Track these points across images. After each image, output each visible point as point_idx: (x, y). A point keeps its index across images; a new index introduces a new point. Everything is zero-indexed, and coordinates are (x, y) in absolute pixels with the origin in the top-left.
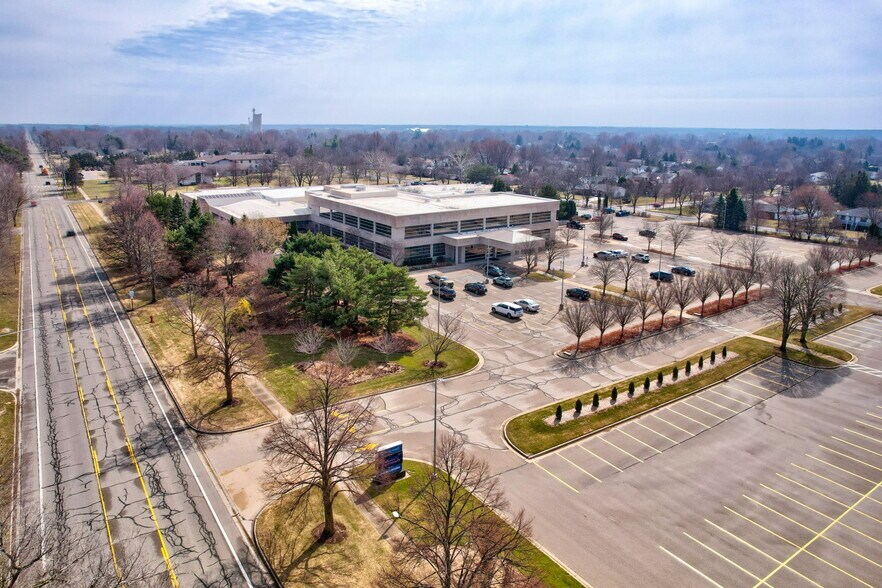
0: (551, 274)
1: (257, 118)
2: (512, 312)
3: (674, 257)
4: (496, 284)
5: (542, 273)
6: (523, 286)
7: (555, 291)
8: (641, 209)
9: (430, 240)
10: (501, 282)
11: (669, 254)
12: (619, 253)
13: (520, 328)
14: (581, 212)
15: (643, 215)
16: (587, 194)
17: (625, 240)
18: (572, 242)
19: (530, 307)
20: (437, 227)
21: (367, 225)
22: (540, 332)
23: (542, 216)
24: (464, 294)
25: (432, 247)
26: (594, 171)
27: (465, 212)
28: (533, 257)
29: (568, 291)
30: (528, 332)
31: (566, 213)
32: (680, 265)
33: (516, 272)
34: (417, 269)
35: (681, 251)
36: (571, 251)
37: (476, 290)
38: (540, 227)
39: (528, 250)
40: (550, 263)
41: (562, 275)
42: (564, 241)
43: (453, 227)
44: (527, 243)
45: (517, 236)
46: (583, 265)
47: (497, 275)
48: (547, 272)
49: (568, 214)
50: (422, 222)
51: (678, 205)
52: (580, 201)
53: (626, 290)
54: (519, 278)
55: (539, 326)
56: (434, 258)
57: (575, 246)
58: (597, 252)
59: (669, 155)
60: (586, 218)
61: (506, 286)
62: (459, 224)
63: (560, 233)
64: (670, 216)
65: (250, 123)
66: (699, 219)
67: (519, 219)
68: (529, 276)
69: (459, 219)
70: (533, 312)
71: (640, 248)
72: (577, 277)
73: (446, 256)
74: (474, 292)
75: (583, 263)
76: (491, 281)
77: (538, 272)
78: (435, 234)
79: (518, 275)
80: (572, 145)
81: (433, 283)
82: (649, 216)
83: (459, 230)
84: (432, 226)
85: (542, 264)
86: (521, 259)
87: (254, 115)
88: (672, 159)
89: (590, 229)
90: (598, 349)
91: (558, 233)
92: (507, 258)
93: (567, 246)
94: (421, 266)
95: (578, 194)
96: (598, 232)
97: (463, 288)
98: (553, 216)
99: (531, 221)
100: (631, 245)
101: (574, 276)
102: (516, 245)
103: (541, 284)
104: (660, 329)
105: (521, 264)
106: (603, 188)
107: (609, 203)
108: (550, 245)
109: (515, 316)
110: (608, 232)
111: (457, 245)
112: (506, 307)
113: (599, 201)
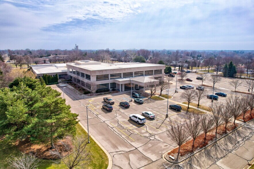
0: (161, 97)
1: (77, 47)
2: (139, 121)
3: (213, 88)
4: (135, 102)
5: (158, 96)
6: (148, 103)
7: (164, 105)
8: (194, 70)
9: (109, 81)
10: (138, 101)
11: (211, 87)
12: (191, 86)
13: (143, 131)
14: (173, 72)
15: (196, 72)
16: (175, 66)
17: (191, 81)
18: (170, 82)
19: (150, 116)
20: (112, 75)
21: (83, 75)
22: (154, 135)
23: (158, 71)
24: (118, 107)
25: (110, 84)
26: (176, 60)
27: (125, 69)
28: (154, 88)
29: (170, 106)
30: (147, 135)
31: (168, 71)
32: (218, 92)
33: (146, 95)
34: (101, 94)
35: (216, 85)
36: (171, 86)
37: (125, 106)
38: (157, 76)
39: (151, 86)
40: (161, 91)
41: (167, 97)
42: (168, 81)
43: (119, 76)
44: (151, 82)
45: (147, 79)
46: (176, 92)
47: (137, 97)
48: (160, 95)
49: (168, 72)
50: (104, 73)
51: (207, 69)
52: (173, 68)
53: (198, 105)
54: (147, 98)
55: (154, 130)
56: (111, 89)
57: (172, 84)
58: (181, 86)
59: (199, 55)
60: (175, 73)
61: (140, 103)
62: (122, 74)
63: (166, 79)
64: (205, 73)
65: (75, 48)
66: (217, 73)
67: (149, 73)
68: (152, 97)
69: (122, 72)
70: (152, 119)
71: (199, 84)
72: (174, 97)
73: (116, 88)
74: (123, 106)
75: (176, 91)
76: (133, 100)
77: (156, 95)
78: (111, 79)
79: (147, 97)
80: (169, 53)
81: (105, 102)
82: (198, 73)
83: (122, 77)
84: (110, 75)
85: (158, 92)
86: (148, 89)
87: (76, 46)
88: (200, 56)
89: (177, 77)
90: (192, 152)
91: (165, 79)
92: (142, 89)
93: (169, 84)
94: (103, 93)
95: (172, 66)
96: (180, 78)
97: (119, 104)
98: (163, 71)
99: (154, 73)
100: (194, 83)
101: (172, 97)
102: (146, 83)
103: (157, 102)
104: (226, 133)
105: (148, 92)
106: (180, 64)
107: (183, 69)
108: (161, 83)
109: (141, 123)
110: (184, 78)
111: (120, 84)
112: (136, 117)
113: (179, 68)
